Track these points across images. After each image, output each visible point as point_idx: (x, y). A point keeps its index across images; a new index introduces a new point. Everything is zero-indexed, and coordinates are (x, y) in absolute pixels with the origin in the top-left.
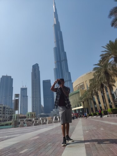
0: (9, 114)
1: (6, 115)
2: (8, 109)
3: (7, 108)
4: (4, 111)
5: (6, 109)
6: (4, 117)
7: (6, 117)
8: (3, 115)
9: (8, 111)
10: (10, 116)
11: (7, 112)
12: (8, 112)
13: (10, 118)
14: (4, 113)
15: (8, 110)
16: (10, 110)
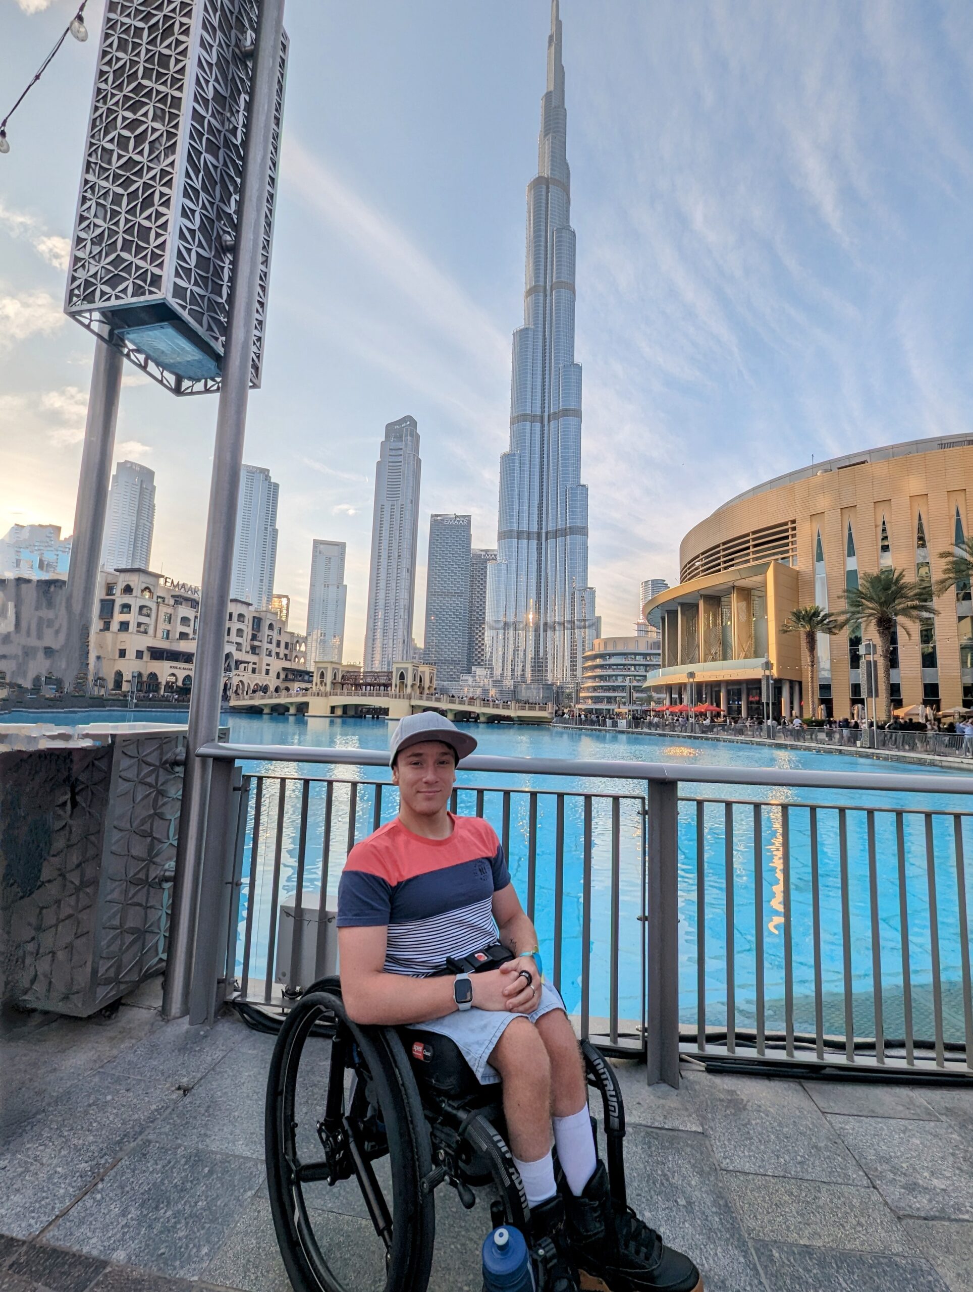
0: (278, 656)
1: (267, 660)
2: (276, 631)
3: (271, 627)
4: (254, 638)
5: (266, 631)
6: (254, 671)
8: (252, 658)
9: (274, 642)
10: (284, 669)
11: (269, 646)
13: (282, 676)
14: (254, 650)
15: (274, 634)
16: (285, 638)
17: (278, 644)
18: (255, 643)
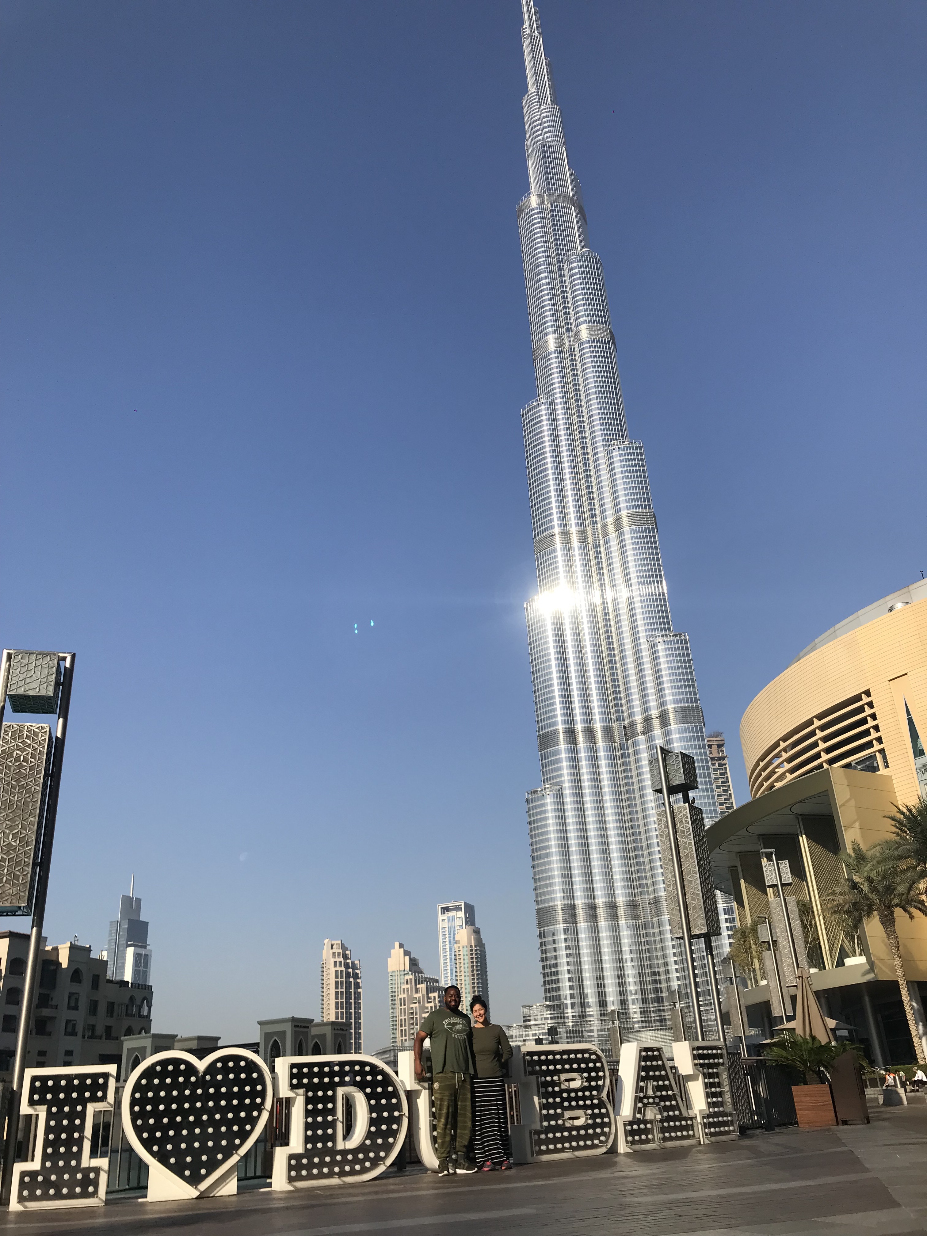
0: (91, 1033)
1: (66, 1042)
2: (87, 983)
4: (44, 1001)
5: (69, 988)
9: (83, 1004)
11: (72, 1015)
12: (80, 1017)
14: (43, 1028)
15: (84, 990)
16: (108, 993)
17: (93, 1007)
18: (46, 1012)
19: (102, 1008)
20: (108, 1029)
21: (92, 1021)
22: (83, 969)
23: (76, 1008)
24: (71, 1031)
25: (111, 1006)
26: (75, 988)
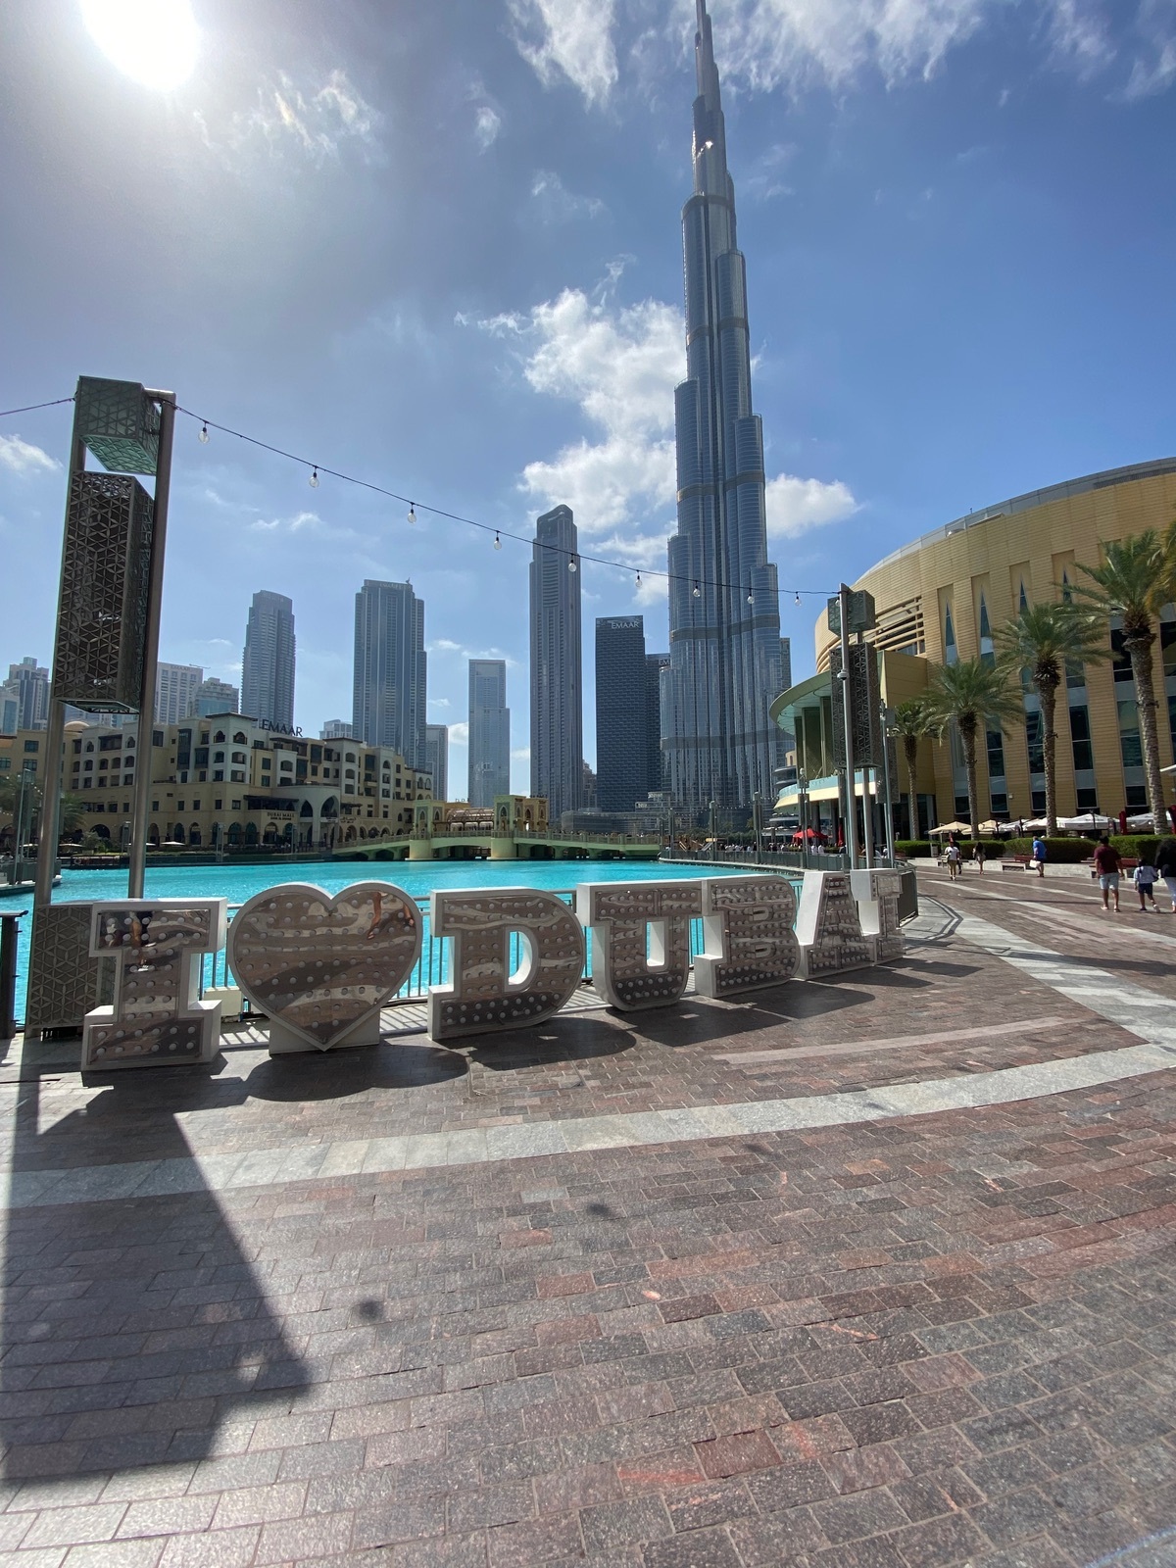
0: (398, 796)
1: (383, 801)
2: (393, 768)
3: (387, 765)
4: (368, 778)
5: (380, 770)
6: (370, 814)
7: (386, 815)
8: (366, 801)
9: (393, 781)
10: (406, 810)
11: (387, 787)
12: (391, 787)
14: (368, 792)
15: (392, 772)
16: (405, 775)
17: (398, 783)
18: (370, 784)
19: (403, 784)
20: (408, 795)
21: (398, 790)
22: (390, 761)
23: (388, 782)
24: (386, 794)
25: (408, 784)
26: (386, 771)
